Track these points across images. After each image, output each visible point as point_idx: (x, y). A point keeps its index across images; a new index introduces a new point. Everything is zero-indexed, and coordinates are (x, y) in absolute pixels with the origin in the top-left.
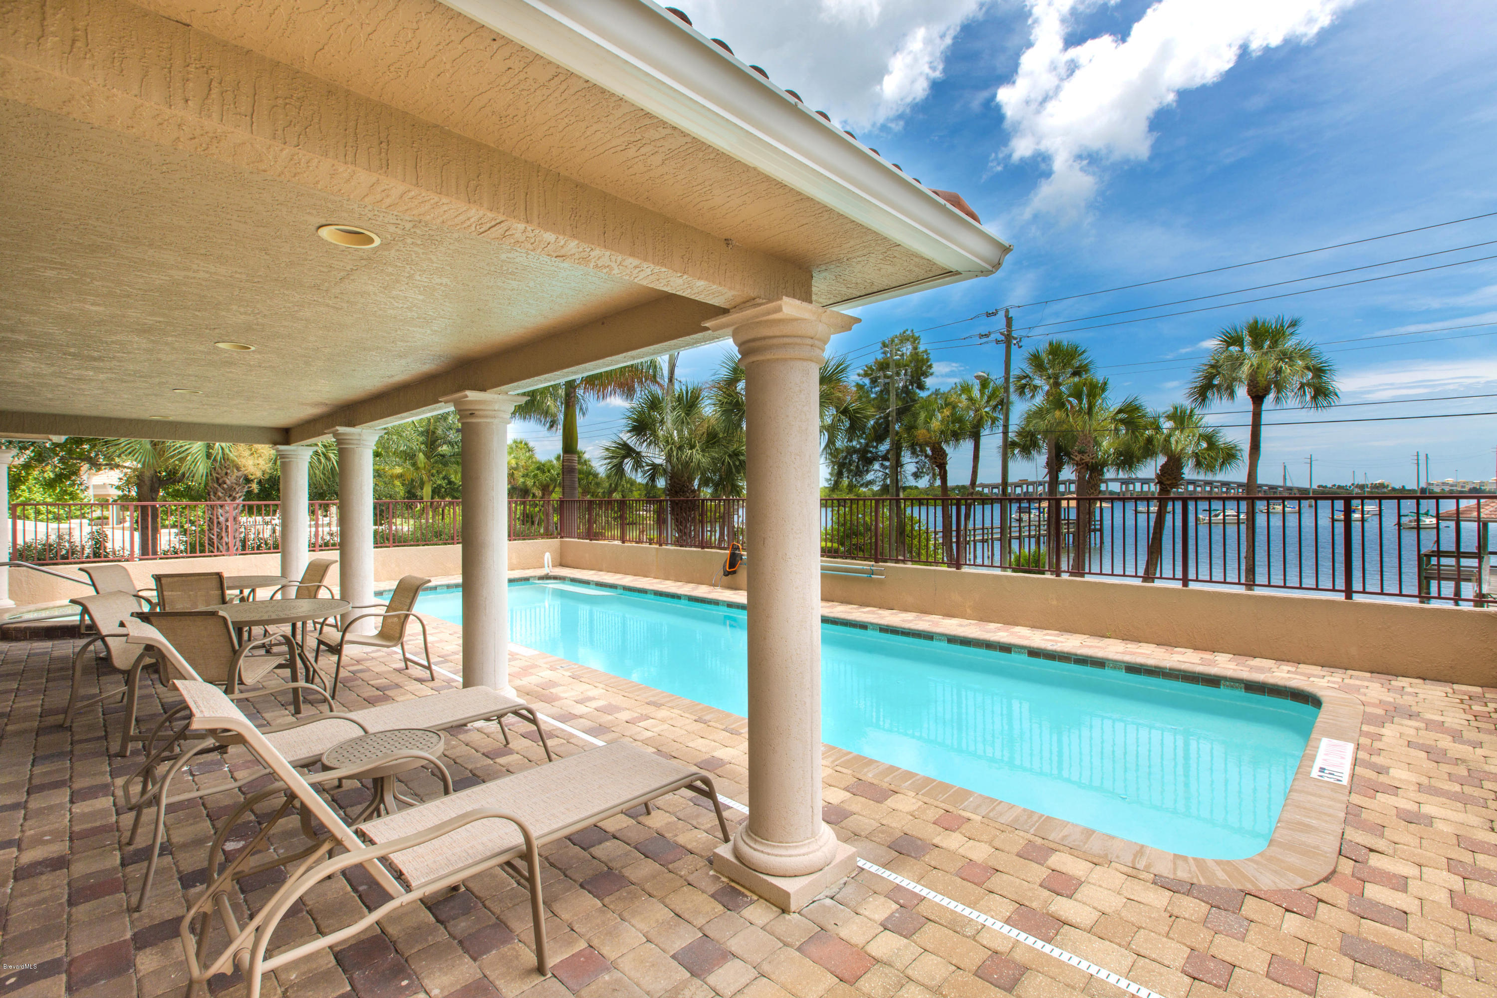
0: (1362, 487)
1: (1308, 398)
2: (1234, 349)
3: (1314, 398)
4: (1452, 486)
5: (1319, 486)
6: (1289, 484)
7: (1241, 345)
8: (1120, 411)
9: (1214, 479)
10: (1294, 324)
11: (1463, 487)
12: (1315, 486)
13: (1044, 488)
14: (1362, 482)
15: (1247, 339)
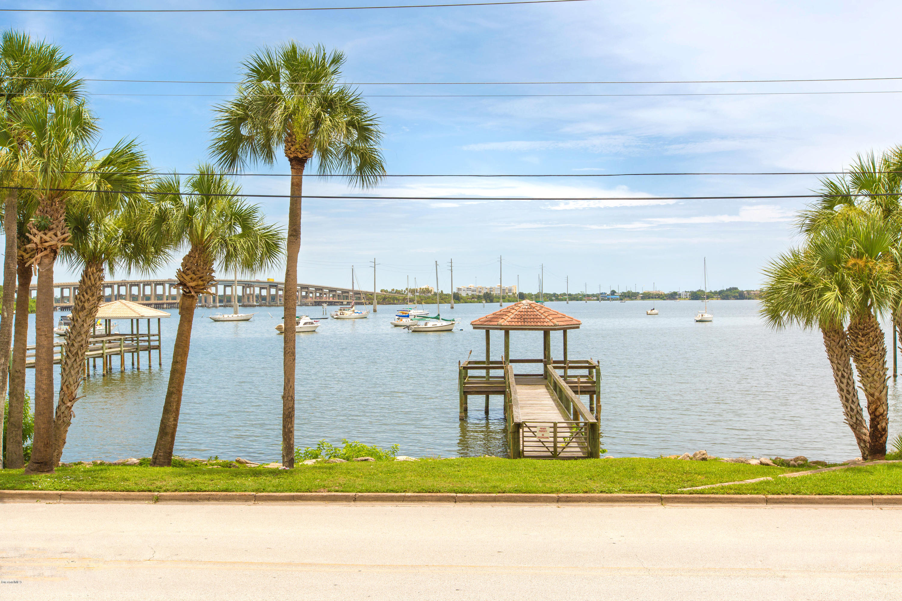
0: (413, 291)
1: (354, 166)
2: (267, 84)
3: (360, 169)
4: (473, 291)
5: (382, 291)
6: (356, 288)
7: (276, 78)
8: (108, 162)
9: (253, 279)
10: (336, 60)
11: (480, 292)
12: (378, 291)
13: (113, 291)
14: (412, 287)
15: (284, 73)
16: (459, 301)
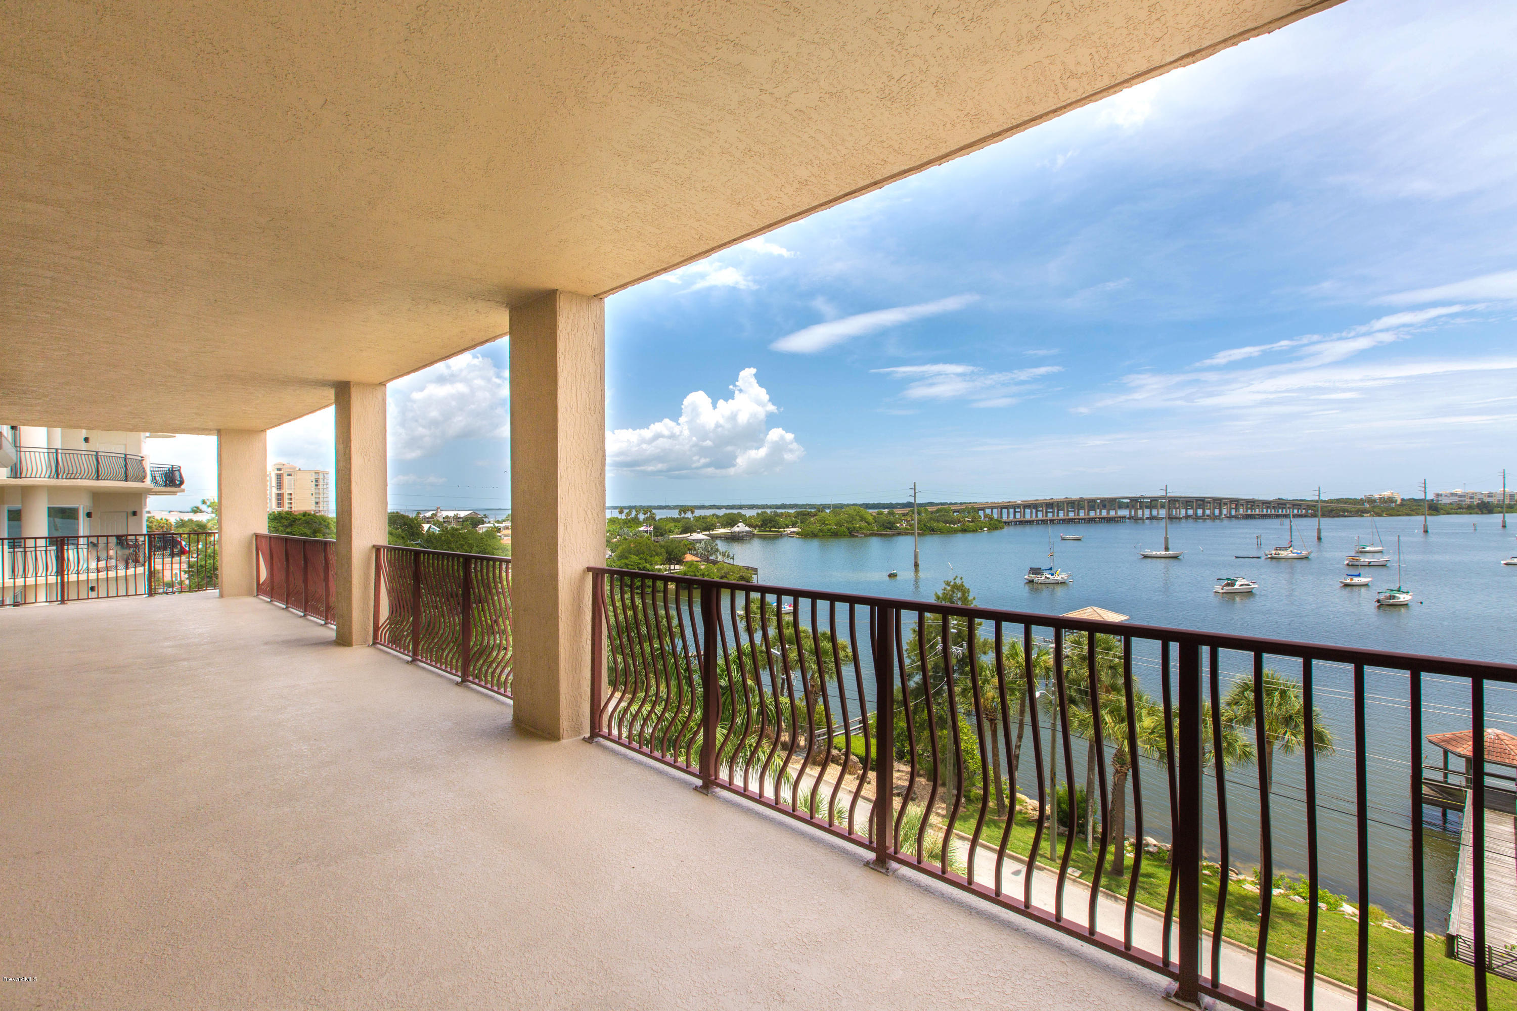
16: (1438, 511)
